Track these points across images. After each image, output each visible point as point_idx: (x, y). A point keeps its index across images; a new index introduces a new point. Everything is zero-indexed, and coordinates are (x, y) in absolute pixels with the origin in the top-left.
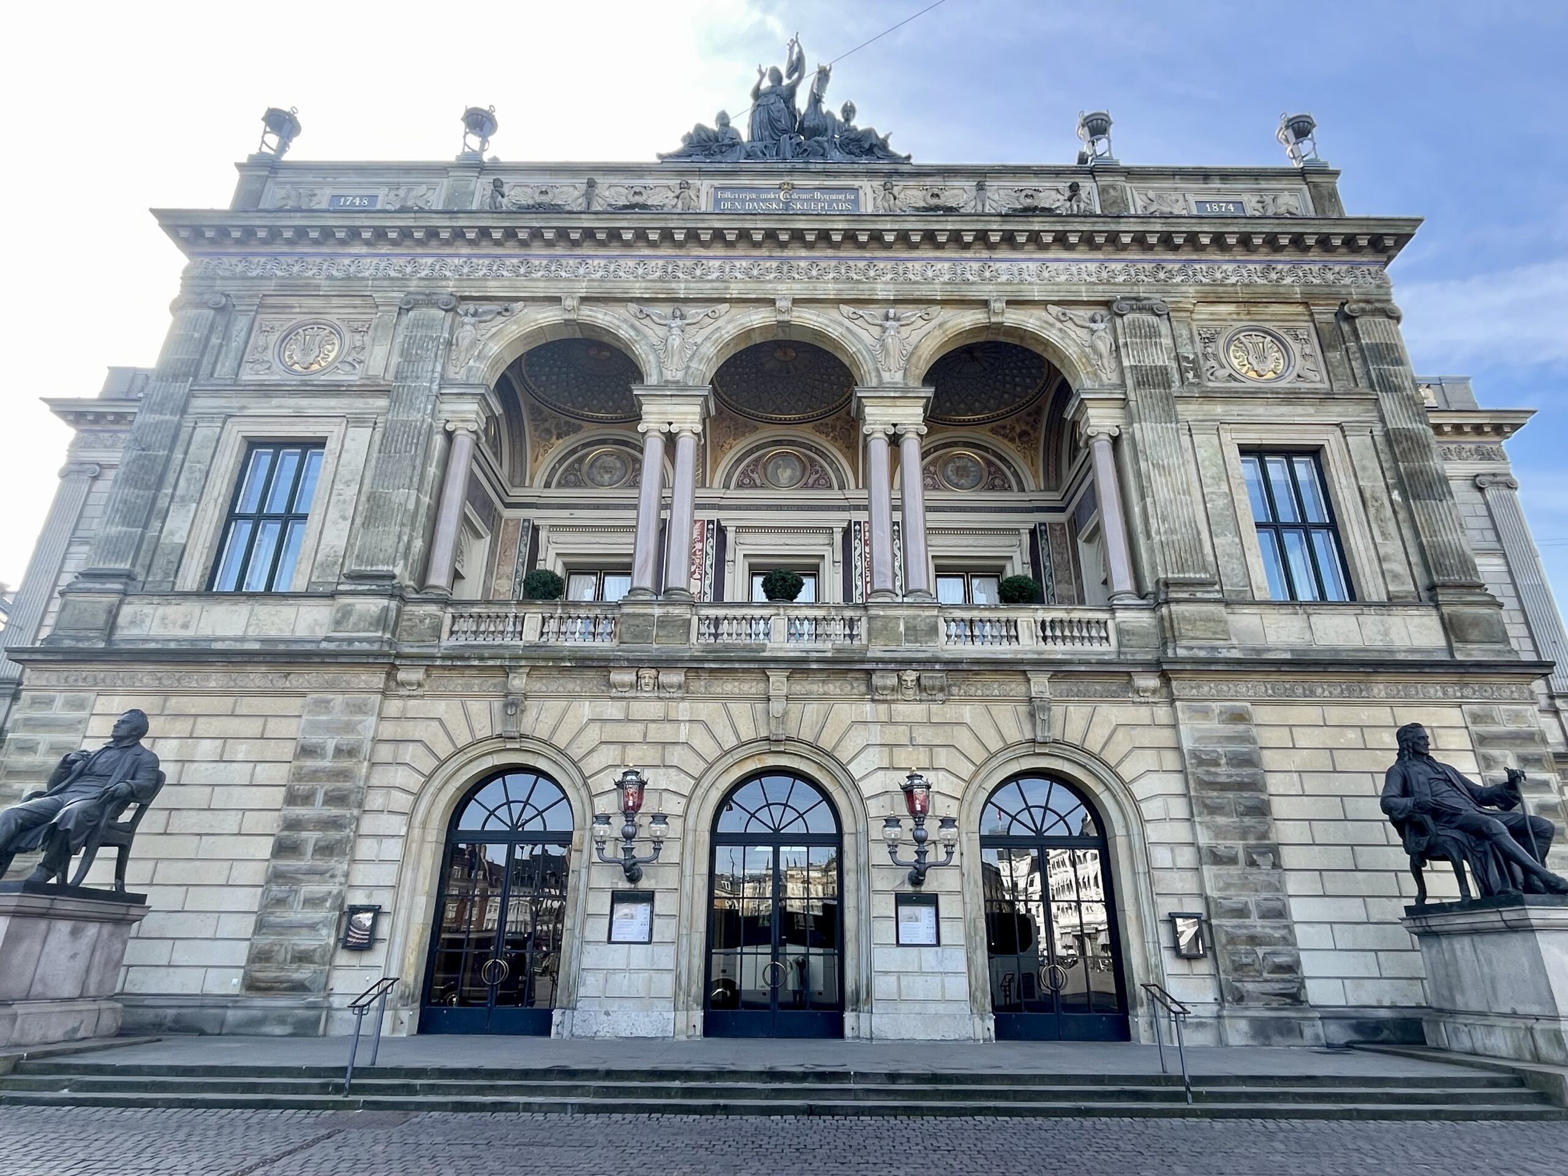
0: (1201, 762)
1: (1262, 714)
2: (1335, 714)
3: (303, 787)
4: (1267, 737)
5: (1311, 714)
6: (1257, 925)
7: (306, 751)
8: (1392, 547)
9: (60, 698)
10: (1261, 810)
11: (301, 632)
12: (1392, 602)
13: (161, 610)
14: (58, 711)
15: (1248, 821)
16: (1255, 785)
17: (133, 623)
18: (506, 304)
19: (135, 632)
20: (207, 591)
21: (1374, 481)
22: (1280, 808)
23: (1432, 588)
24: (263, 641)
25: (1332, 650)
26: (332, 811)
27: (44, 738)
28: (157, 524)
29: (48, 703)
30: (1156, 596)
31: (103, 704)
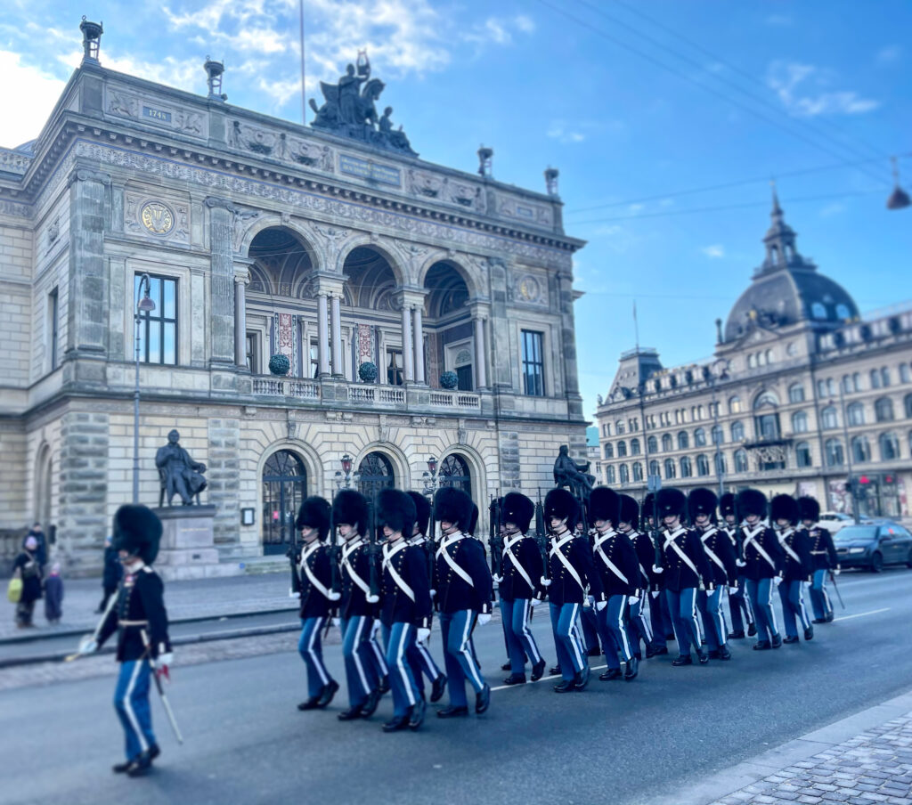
0: (504, 453)
1: (521, 436)
2: (540, 437)
3: (216, 460)
4: (522, 444)
5: (532, 436)
7: (214, 444)
9: (91, 416)
10: (517, 469)
11: (197, 387)
12: (556, 398)
13: (127, 371)
14: (92, 422)
15: (514, 472)
16: (516, 461)
17: (114, 377)
18: (255, 211)
19: (117, 382)
20: (148, 363)
22: (523, 468)
23: (567, 392)
25: (540, 414)
26: (230, 470)
27: (91, 436)
28: (105, 320)
29: (86, 418)
30: (495, 390)
31: (113, 419)
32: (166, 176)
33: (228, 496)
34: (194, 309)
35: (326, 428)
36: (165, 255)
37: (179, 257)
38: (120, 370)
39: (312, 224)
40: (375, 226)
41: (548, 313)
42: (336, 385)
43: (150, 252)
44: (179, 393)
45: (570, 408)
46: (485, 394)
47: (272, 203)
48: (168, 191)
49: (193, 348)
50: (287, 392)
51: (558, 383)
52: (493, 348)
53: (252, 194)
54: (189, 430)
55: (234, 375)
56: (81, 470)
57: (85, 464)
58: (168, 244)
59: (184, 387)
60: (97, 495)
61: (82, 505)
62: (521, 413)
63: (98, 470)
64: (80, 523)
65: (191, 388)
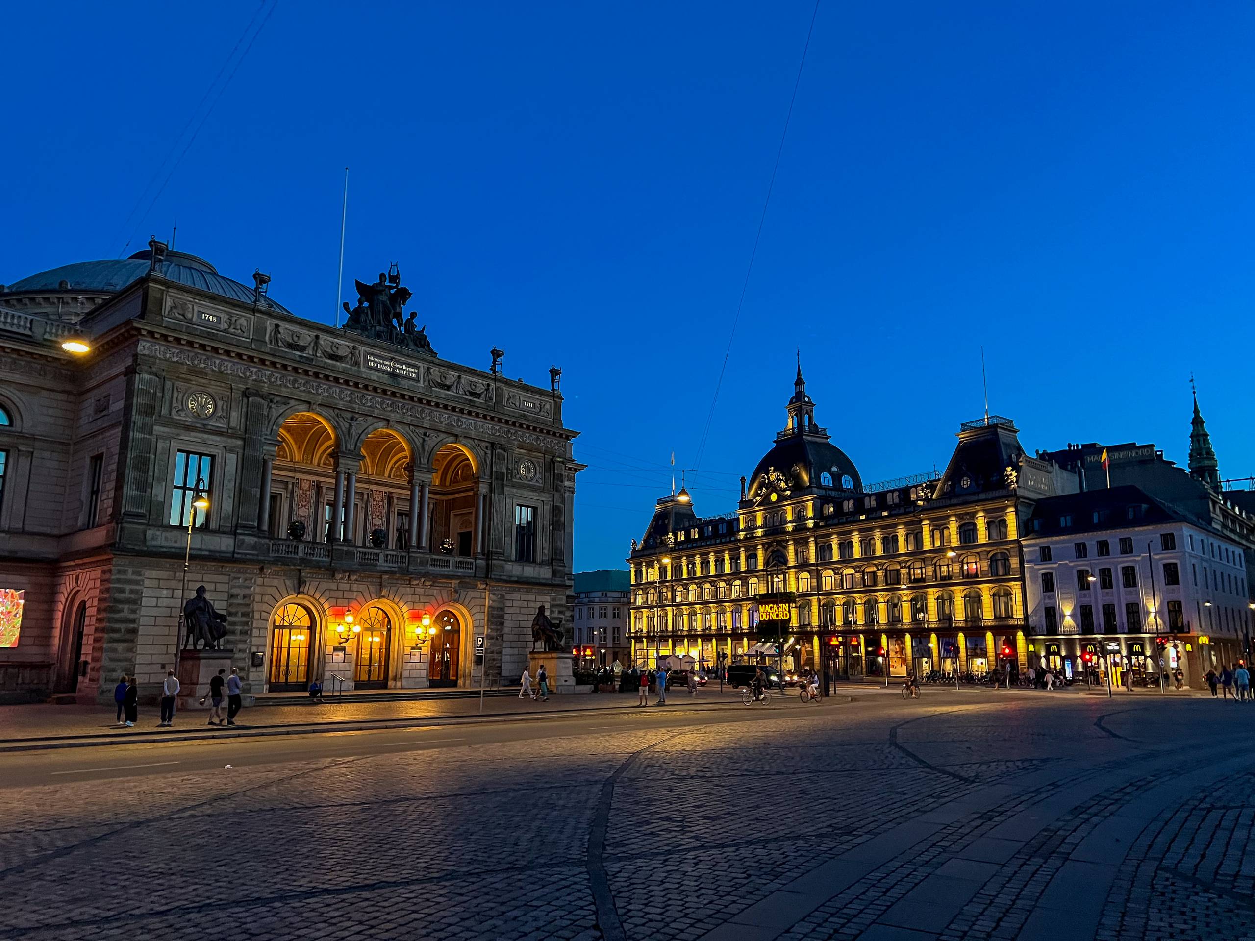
1: (508, 597)
2: (524, 597)
3: (233, 610)
4: (508, 603)
5: (517, 597)
6: (495, 656)
7: (232, 596)
8: (546, 545)
9: (130, 570)
10: (502, 624)
11: (223, 549)
12: (542, 563)
13: (164, 534)
14: (130, 576)
15: (498, 628)
16: (502, 617)
17: (153, 539)
18: (287, 400)
19: (154, 543)
21: (547, 523)
22: (506, 624)
23: (552, 559)
24: (210, 551)
25: (527, 578)
26: (245, 619)
27: (128, 587)
28: (149, 490)
29: (125, 572)
30: (488, 556)
31: (148, 574)
32: (213, 370)
33: (241, 641)
34: (226, 482)
35: (334, 586)
36: (206, 436)
37: (218, 438)
38: (158, 533)
39: (337, 411)
40: (392, 415)
41: (542, 490)
42: (345, 549)
43: (192, 434)
44: (207, 553)
45: (554, 573)
46: (480, 559)
47: (304, 394)
48: (213, 383)
49: (222, 515)
50: (300, 554)
51: (546, 551)
52: (490, 521)
53: (286, 387)
54: (213, 585)
55: (256, 539)
56: (117, 616)
57: (122, 611)
58: (209, 427)
59: (212, 548)
60: (128, 636)
61: (115, 645)
62: (510, 577)
63: (132, 616)
64: (112, 660)
65: (217, 548)
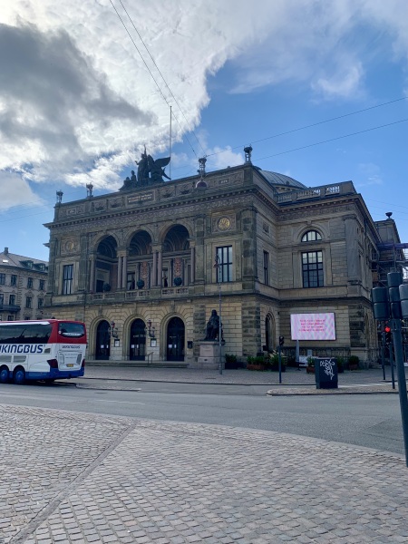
0: (196, 315)
1: (207, 306)
4: (208, 310)
8: (239, 268)
11: (74, 301)
15: (201, 325)
16: (203, 319)
18: (96, 233)
20: (63, 294)
21: (239, 253)
36: (70, 258)
39: (115, 230)
45: (244, 287)
49: (75, 287)
51: (239, 272)
59: (70, 301)
62: (209, 293)
